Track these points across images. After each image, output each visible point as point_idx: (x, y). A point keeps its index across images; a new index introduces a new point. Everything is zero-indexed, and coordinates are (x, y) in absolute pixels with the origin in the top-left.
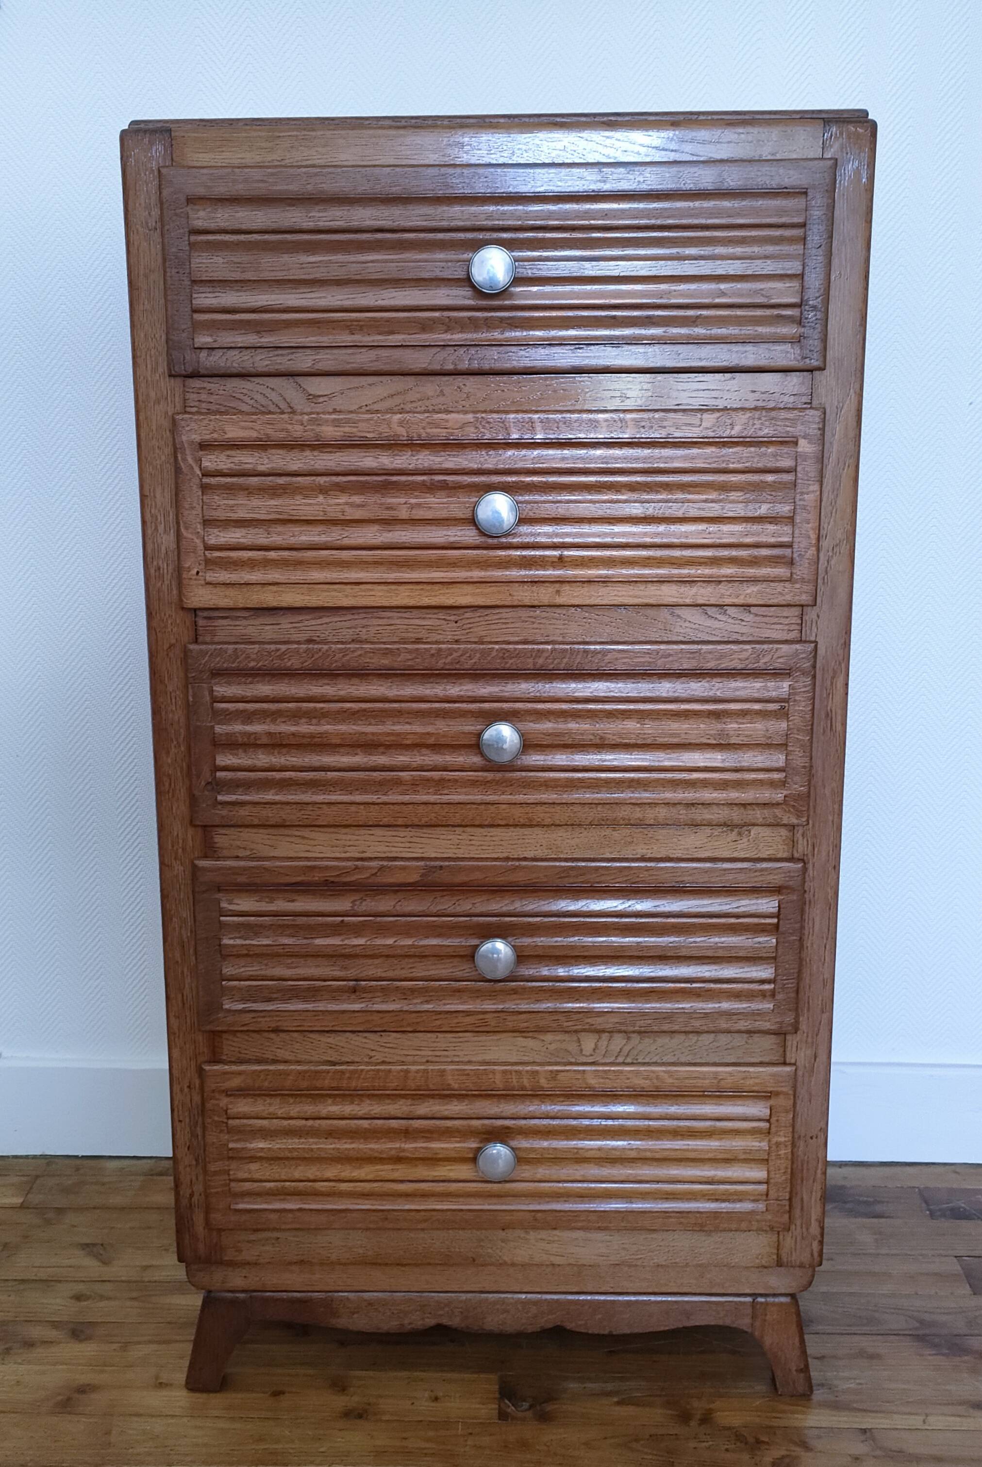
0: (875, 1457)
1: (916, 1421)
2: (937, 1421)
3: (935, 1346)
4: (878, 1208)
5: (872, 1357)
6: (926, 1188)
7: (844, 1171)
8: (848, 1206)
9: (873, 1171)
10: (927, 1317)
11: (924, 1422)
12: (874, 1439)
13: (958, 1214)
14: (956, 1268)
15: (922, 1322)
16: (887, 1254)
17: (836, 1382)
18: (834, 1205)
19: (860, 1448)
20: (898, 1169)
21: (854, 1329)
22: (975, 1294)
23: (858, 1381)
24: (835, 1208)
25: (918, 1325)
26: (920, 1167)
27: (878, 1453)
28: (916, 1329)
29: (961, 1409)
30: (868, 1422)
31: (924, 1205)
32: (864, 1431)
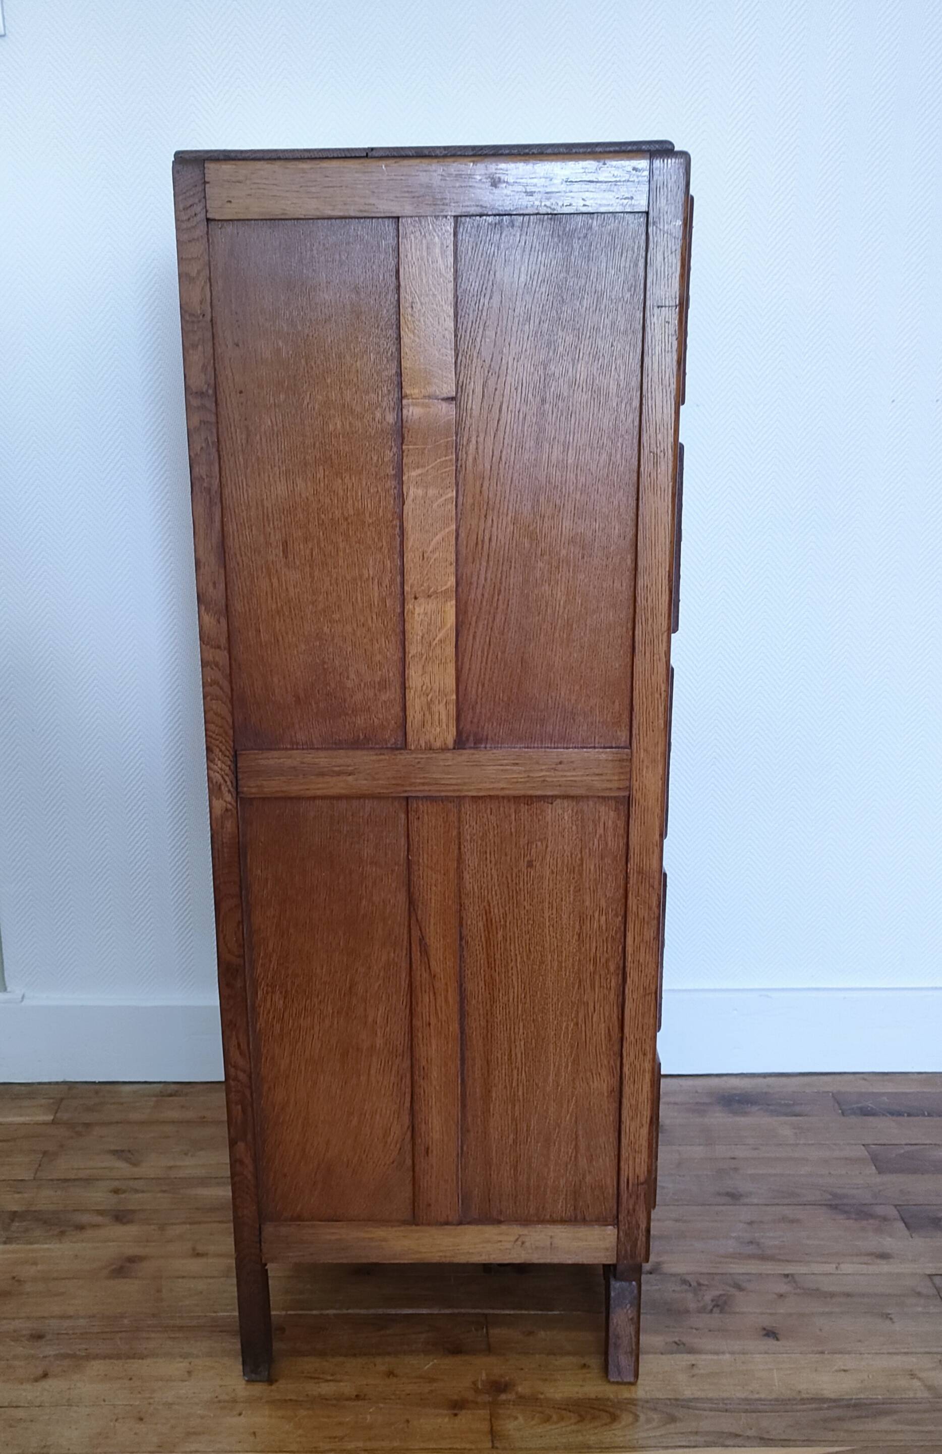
0: (795, 1294)
1: (830, 1268)
2: (847, 1268)
3: (846, 1212)
4: (797, 1109)
5: (792, 1221)
6: (839, 1093)
7: (769, 1080)
8: (771, 1107)
9: (794, 1080)
10: (839, 1191)
11: (837, 1268)
12: (795, 1282)
13: (866, 1112)
14: (863, 1153)
15: (835, 1195)
16: (805, 1144)
17: (762, 1241)
18: (759, 1107)
19: (783, 1288)
20: (815, 1078)
21: (776, 1201)
22: (879, 1173)
23: (781, 1240)
24: (759, 1110)
25: (830, 1197)
26: (833, 1076)
27: (798, 1291)
28: (829, 1200)
29: (866, 1259)
30: (790, 1269)
31: (836, 1105)
32: (787, 1276)
